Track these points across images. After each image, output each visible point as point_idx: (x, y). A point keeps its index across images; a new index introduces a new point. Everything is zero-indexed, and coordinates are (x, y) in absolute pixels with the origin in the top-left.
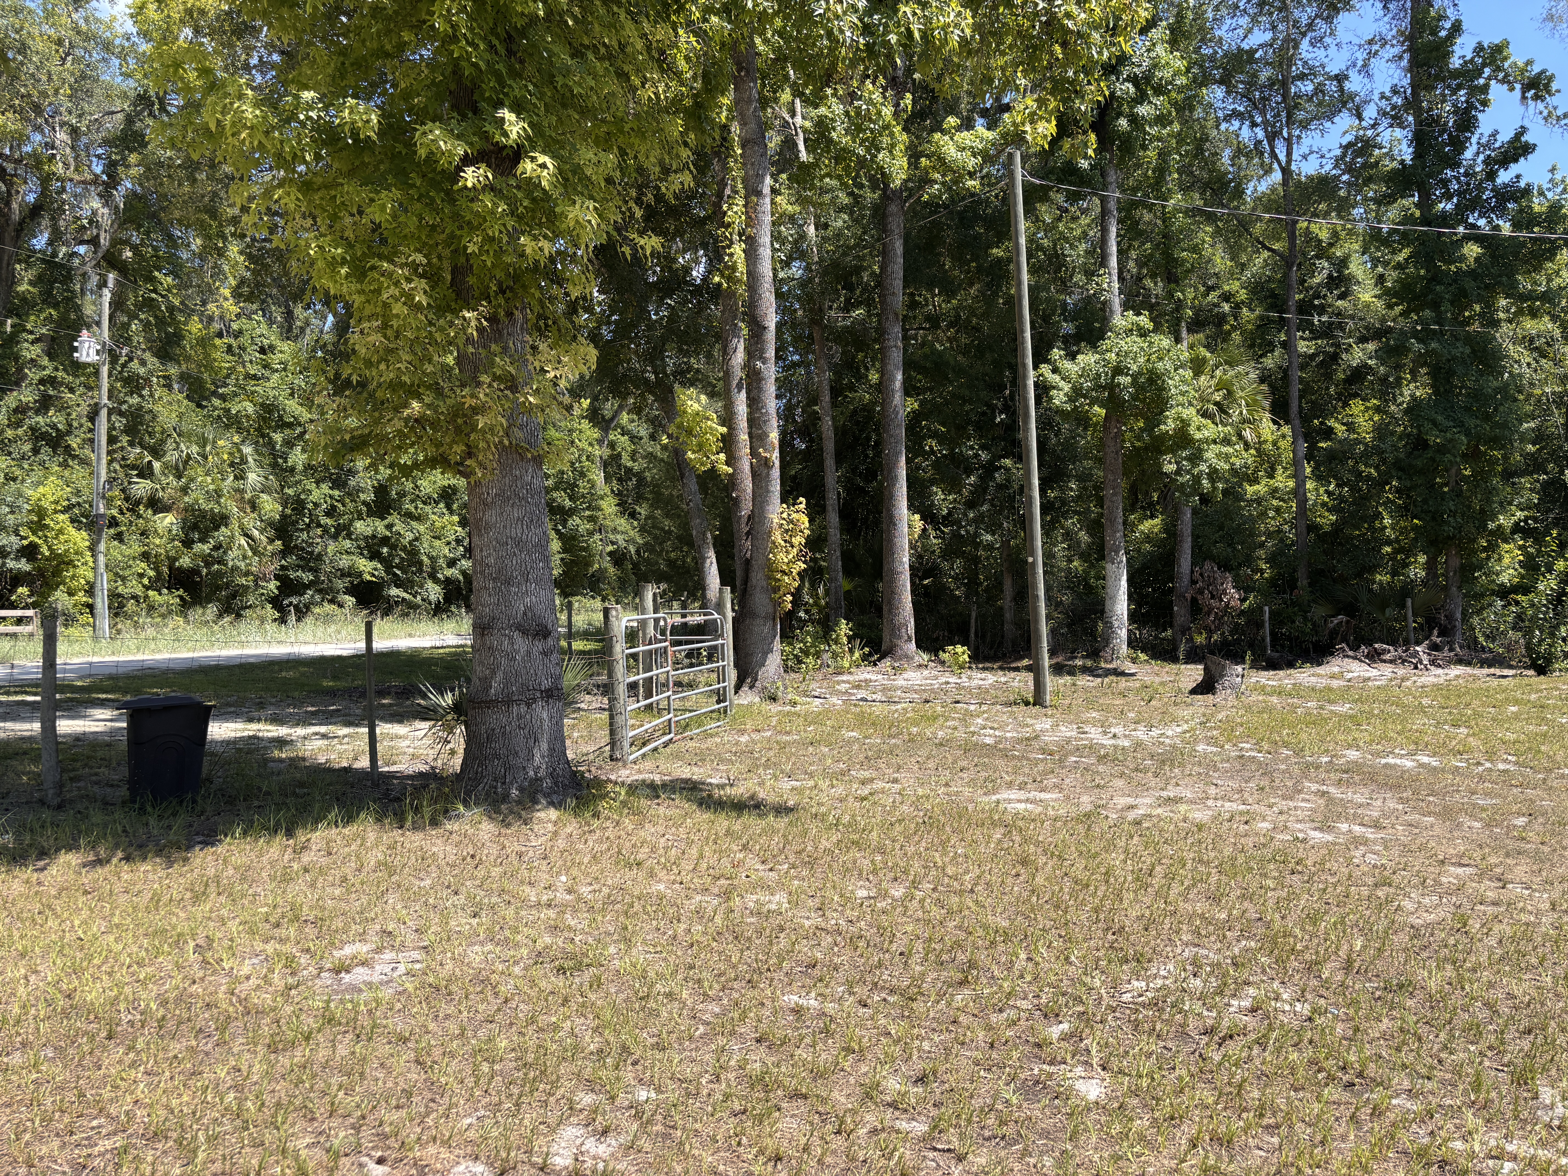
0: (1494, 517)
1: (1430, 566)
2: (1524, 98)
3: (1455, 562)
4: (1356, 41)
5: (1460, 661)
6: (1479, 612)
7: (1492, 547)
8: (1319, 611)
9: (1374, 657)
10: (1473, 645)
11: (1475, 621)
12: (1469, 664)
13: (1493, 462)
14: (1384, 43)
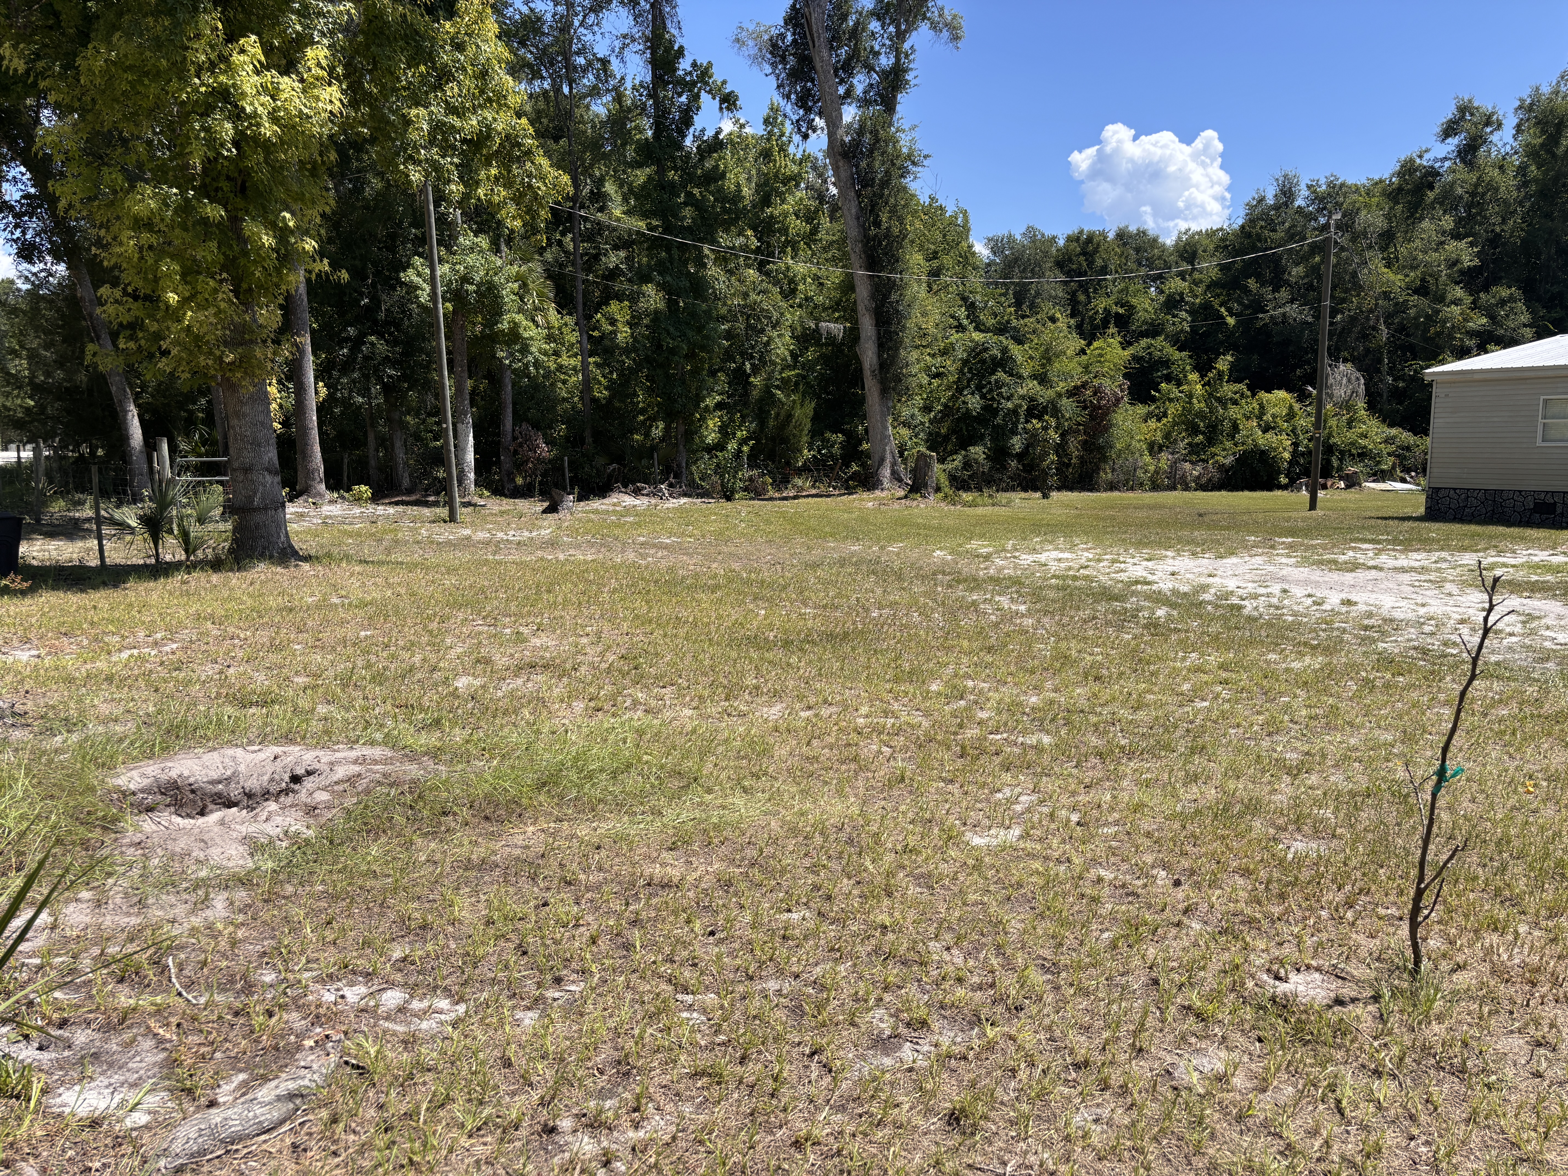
0: (703, 399)
1: (667, 429)
2: (721, 109)
3: (682, 429)
4: (614, 32)
5: (685, 495)
6: (695, 463)
7: (703, 419)
8: (600, 461)
9: (637, 492)
10: (692, 484)
11: (694, 468)
12: (690, 496)
13: (702, 361)
14: (633, 40)
